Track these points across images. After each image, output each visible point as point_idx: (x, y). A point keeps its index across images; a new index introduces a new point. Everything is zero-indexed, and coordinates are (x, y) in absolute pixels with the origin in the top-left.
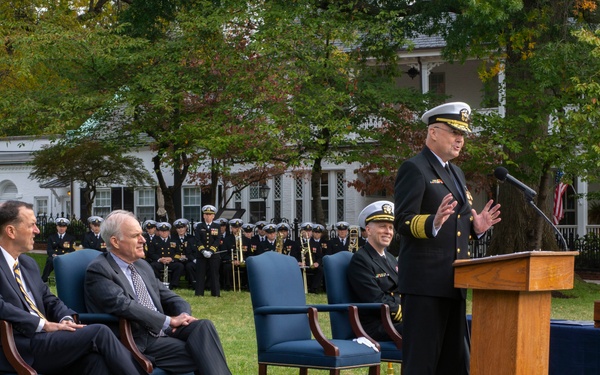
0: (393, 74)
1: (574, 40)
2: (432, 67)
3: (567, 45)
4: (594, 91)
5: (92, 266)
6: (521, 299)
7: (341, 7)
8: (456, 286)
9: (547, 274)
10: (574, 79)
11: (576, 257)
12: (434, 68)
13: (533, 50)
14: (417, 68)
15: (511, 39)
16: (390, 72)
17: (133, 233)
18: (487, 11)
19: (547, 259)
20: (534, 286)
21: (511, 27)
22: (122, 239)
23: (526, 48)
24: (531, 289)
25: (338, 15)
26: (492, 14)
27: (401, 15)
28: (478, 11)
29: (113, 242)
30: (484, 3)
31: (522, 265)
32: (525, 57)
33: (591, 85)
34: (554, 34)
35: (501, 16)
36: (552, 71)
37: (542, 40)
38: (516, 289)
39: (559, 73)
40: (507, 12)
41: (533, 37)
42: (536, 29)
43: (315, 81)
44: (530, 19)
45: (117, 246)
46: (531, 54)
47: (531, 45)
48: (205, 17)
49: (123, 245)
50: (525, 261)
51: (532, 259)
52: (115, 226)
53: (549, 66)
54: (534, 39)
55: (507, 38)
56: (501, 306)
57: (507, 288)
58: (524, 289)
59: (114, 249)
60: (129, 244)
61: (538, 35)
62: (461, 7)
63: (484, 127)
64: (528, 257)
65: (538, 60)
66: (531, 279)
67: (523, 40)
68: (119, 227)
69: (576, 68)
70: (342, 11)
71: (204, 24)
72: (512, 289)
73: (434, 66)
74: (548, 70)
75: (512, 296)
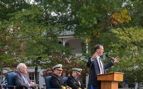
0: (56, 42)
1: (111, 32)
3: (109, 34)
4: (117, 47)
5: (15, 76)
6: (112, 83)
7: (45, 22)
9: (118, 77)
10: (112, 43)
11: (124, 74)
13: (99, 35)
15: (93, 32)
16: (55, 41)
17: (25, 68)
18: (87, 24)
19: (118, 74)
21: (93, 28)
22: (23, 70)
23: (97, 34)
24: (114, 80)
25: (44, 24)
26: (88, 25)
27: (62, 24)
28: (84, 24)
29: (20, 70)
30: (86, 22)
32: (97, 37)
33: (116, 45)
34: (105, 31)
35: (91, 25)
36: (105, 41)
37: (101, 32)
38: (111, 80)
39: (107, 41)
41: (99, 31)
42: (100, 29)
44: (99, 26)
45: (21, 71)
46: (99, 36)
47: (99, 33)
48: (5, 24)
49: (23, 71)
52: (21, 67)
53: (104, 39)
56: (107, 84)
59: (21, 72)
60: (24, 71)
61: (101, 31)
62: (80, 23)
63: (86, 56)
64: (114, 73)
65: (101, 38)
66: (114, 78)
67: (97, 32)
68: (22, 67)
69: (112, 40)
71: (4, 27)
72: (110, 80)
73: (67, 41)
74: (104, 40)
75: (110, 82)
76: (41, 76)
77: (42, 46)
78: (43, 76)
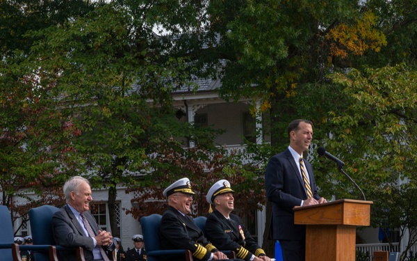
0: (168, 113)
1: (330, 82)
2: (197, 108)
3: (324, 86)
4: (347, 123)
5: (56, 214)
6: (338, 231)
7: (136, 55)
8: (295, 223)
9: (354, 214)
10: (331, 113)
11: (371, 204)
12: (198, 110)
13: (294, 90)
14: (184, 109)
15: (276, 81)
16: (165, 111)
18: (259, 59)
19: (354, 205)
20: (347, 221)
21: (276, 71)
22: (78, 194)
23: (289, 88)
24: (345, 223)
25: (134, 61)
26: (263, 61)
28: (251, 58)
30: (256, 51)
31: (339, 208)
32: (288, 95)
33: (345, 118)
34: (312, 77)
35: (270, 62)
37: (301, 82)
38: (335, 224)
40: (274, 59)
41: (294, 79)
42: (297, 72)
43: (114, 116)
44: (292, 64)
45: (74, 198)
46: (293, 93)
47: (293, 86)
48: (18, 63)
49: (78, 198)
50: (341, 205)
51: (345, 204)
53: (309, 104)
54: (295, 81)
55: (273, 80)
56: (325, 235)
57: (329, 223)
58: (340, 223)
60: (81, 199)
61: (298, 77)
62: (237, 55)
63: (256, 153)
64: (342, 203)
65: (300, 98)
66: (344, 216)
67: (286, 83)
69: (332, 104)
70: (136, 57)
71: (18, 70)
72: (332, 223)
73: (199, 108)
74: (309, 107)
75: (333, 228)
76: (127, 213)
77: (127, 125)
78: (131, 212)
